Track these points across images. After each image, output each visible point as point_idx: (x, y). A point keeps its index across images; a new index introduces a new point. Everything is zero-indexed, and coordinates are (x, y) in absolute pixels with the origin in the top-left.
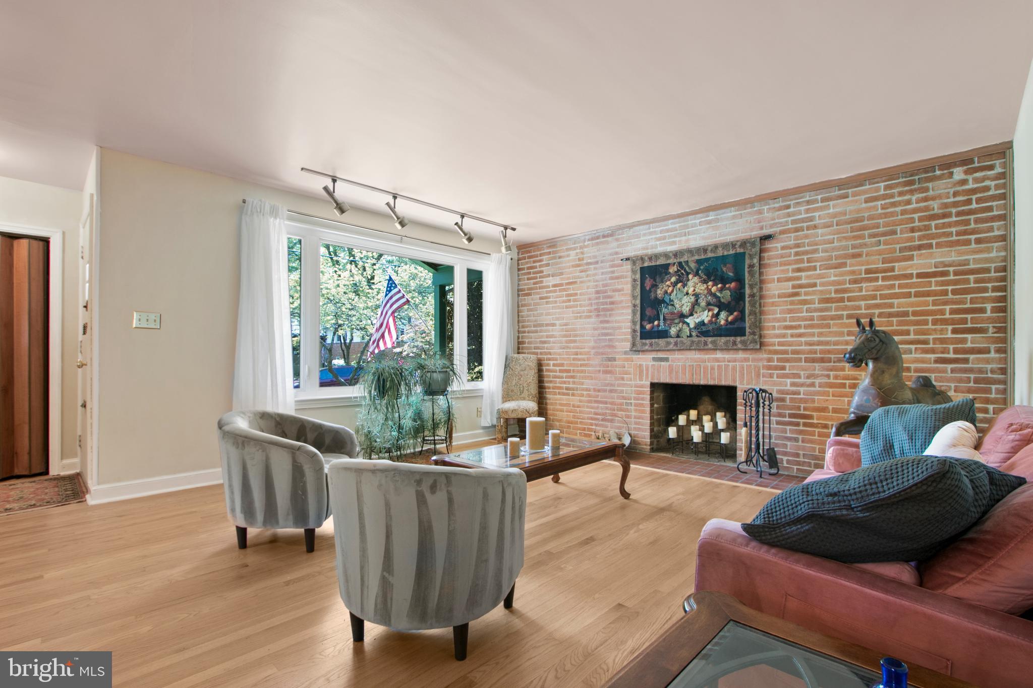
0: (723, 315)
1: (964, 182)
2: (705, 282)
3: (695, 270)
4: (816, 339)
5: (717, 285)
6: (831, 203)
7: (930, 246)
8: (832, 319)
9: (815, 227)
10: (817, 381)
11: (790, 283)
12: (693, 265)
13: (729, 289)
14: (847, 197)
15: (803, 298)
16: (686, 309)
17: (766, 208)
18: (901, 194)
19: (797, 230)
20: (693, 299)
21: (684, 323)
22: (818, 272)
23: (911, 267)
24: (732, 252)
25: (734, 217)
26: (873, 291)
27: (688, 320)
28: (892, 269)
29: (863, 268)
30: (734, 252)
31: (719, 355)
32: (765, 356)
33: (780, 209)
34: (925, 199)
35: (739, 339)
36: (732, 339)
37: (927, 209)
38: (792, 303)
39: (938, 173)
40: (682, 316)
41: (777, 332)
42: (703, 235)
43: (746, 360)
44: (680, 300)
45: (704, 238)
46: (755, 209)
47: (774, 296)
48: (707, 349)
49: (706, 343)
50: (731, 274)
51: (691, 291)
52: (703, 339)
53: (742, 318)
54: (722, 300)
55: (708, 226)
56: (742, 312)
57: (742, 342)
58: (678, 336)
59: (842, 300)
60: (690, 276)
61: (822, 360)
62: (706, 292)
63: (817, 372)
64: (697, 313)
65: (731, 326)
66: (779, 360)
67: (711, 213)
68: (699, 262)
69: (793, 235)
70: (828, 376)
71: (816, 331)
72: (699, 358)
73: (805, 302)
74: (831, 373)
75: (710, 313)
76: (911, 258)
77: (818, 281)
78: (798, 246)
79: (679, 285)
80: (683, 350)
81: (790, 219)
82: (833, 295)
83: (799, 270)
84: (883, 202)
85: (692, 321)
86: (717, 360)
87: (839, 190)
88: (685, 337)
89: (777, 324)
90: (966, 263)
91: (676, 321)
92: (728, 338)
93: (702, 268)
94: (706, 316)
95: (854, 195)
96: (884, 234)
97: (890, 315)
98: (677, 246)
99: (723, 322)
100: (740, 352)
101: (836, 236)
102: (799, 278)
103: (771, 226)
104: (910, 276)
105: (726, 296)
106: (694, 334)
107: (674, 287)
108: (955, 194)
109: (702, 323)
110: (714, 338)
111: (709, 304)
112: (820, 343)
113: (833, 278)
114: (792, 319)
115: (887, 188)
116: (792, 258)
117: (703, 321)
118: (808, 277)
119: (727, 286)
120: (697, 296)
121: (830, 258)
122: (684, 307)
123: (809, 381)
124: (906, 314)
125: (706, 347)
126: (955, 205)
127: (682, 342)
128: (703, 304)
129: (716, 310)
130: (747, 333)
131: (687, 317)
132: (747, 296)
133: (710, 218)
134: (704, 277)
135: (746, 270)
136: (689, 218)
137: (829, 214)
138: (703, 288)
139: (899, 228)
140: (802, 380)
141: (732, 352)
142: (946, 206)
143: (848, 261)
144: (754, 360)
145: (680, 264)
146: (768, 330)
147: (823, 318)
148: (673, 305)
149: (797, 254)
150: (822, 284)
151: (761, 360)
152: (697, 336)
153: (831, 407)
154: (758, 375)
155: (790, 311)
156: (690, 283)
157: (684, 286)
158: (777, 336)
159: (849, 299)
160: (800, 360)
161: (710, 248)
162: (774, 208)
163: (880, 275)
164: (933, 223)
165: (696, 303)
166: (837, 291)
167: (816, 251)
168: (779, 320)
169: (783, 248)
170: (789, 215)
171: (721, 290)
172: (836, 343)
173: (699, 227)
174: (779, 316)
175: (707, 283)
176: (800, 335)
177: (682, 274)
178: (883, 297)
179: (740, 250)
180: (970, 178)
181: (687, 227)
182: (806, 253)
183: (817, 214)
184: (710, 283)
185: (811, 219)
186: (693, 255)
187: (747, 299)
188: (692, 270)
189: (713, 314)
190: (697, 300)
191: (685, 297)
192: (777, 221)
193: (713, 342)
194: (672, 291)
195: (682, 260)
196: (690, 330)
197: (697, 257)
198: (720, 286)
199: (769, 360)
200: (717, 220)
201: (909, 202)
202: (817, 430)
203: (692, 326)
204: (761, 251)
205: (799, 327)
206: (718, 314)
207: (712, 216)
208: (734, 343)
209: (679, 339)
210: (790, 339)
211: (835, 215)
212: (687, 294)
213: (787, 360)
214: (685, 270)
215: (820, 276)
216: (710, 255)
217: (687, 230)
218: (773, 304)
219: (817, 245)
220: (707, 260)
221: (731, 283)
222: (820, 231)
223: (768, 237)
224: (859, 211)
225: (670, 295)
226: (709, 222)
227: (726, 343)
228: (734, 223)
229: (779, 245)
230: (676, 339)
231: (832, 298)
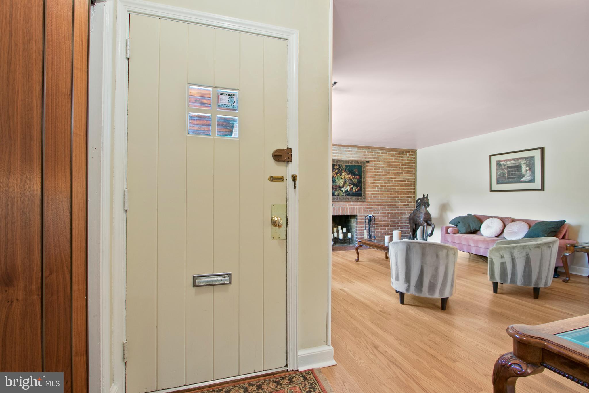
0: (354, 188)
1: (408, 157)
2: (348, 174)
3: (345, 169)
4: (379, 198)
5: (352, 176)
6: (383, 155)
7: (402, 173)
8: (383, 192)
9: (379, 161)
10: (380, 212)
11: (373, 179)
12: (344, 167)
13: (356, 178)
14: (387, 154)
15: (376, 184)
16: (341, 185)
17: (367, 151)
18: (398, 157)
19: (375, 161)
20: (344, 180)
21: (341, 190)
22: (380, 176)
23: (399, 178)
24: (357, 165)
25: (357, 151)
26: (392, 184)
27: (341, 189)
28: (396, 178)
29: (390, 177)
30: (358, 165)
31: (352, 203)
32: (366, 204)
33: (371, 153)
34: (402, 160)
35: (359, 197)
36: (357, 197)
37: (402, 162)
38: (373, 186)
39: (404, 153)
40: (340, 187)
41: (369, 195)
42: (346, 155)
43: (360, 205)
44: (339, 181)
45: (347, 157)
46: (364, 150)
47: (368, 183)
48: (349, 201)
49: (348, 199)
50: (357, 173)
51: (343, 177)
52: (347, 197)
53: (360, 190)
54: (354, 182)
55: (349, 152)
56: (361, 187)
57: (361, 199)
58: (338, 196)
59: (385, 186)
60: (343, 171)
61: (381, 205)
62: (348, 178)
63: (380, 209)
64: (345, 186)
65: (357, 193)
66: (370, 205)
67: (349, 148)
68: (346, 166)
69: (374, 162)
70: (382, 210)
71: (379, 195)
72: (345, 205)
73: (377, 186)
74: (383, 209)
75: (350, 187)
76: (399, 176)
77: (380, 179)
78: (375, 166)
79: (339, 174)
80: (340, 201)
81: (373, 157)
82: (383, 184)
83: (375, 175)
84: (394, 158)
85: (343, 189)
86: (351, 205)
87: (385, 151)
88: (341, 196)
89: (369, 193)
90: (408, 179)
91: (338, 189)
92: (356, 197)
93: (347, 168)
94: (348, 188)
95: (389, 154)
96: (394, 168)
97: (396, 192)
98: (337, 158)
99: (354, 191)
100: (359, 202)
101: (384, 166)
102: (375, 177)
103: (368, 158)
104: (399, 181)
105: (355, 181)
106: (344, 195)
107: (337, 175)
108: (407, 160)
109: (347, 191)
110: (351, 197)
111: (349, 183)
112: (380, 199)
113: (383, 179)
114: (374, 191)
115: (395, 154)
116: (374, 170)
117: (347, 190)
118: (378, 177)
119: (356, 177)
120: (345, 179)
121: (383, 172)
122: (341, 184)
123: (378, 212)
124: (398, 192)
125: (349, 200)
126: (407, 163)
127: (340, 198)
128: (348, 183)
129: (352, 187)
130: (362, 196)
131: (342, 188)
132: (362, 182)
133: (349, 149)
134: (348, 172)
135: (362, 172)
136: (342, 147)
137: (382, 158)
138: (347, 177)
139: (397, 166)
140: (376, 212)
141: (356, 202)
142: (406, 163)
143: (387, 174)
144: (363, 205)
145: (339, 165)
146: (367, 195)
147: (381, 191)
148: (336, 182)
149: (375, 169)
150: (381, 180)
151: (365, 205)
152: (345, 196)
153: (383, 220)
154: (364, 211)
155: (373, 188)
156: (343, 174)
157: (341, 175)
158: (370, 197)
159: (387, 186)
160: (375, 205)
161: (350, 161)
162: (369, 152)
163: (394, 180)
164: (404, 167)
165: (345, 182)
166: (384, 183)
167: (379, 169)
168: (369, 191)
169: (371, 166)
170: (373, 155)
171: (354, 178)
172: (384, 200)
173: (345, 152)
174: (370, 190)
175: (349, 175)
176: (375, 197)
177: (340, 169)
178: (394, 186)
179: (360, 165)
180: (410, 156)
181: (341, 151)
182: (377, 169)
183: (380, 157)
184: (350, 175)
185: (378, 158)
186: (344, 163)
187: (362, 183)
188: (343, 169)
189: (351, 187)
190: (345, 181)
191: (341, 179)
192: (369, 157)
193: (351, 198)
194: (336, 176)
195: (340, 164)
196: (343, 193)
197: (345, 164)
198: (353, 177)
199: (367, 205)
200: (351, 151)
201: (399, 160)
202: (379, 228)
203: (343, 191)
204: (366, 166)
205: (375, 194)
206: (353, 188)
207: (350, 149)
208: (358, 199)
209: (338, 197)
210: (373, 198)
211: (384, 159)
212: (342, 178)
213: (372, 205)
214: (341, 168)
215: (381, 178)
216: (350, 164)
217: (341, 152)
218: (369, 185)
219: (380, 167)
220: (349, 166)
221: (357, 176)
222: (380, 163)
223: (368, 162)
224: (389, 159)
225: (335, 178)
226: (349, 151)
227: (355, 199)
228: (357, 154)
229: (370, 165)
230: (337, 197)
231: (383, 185)
